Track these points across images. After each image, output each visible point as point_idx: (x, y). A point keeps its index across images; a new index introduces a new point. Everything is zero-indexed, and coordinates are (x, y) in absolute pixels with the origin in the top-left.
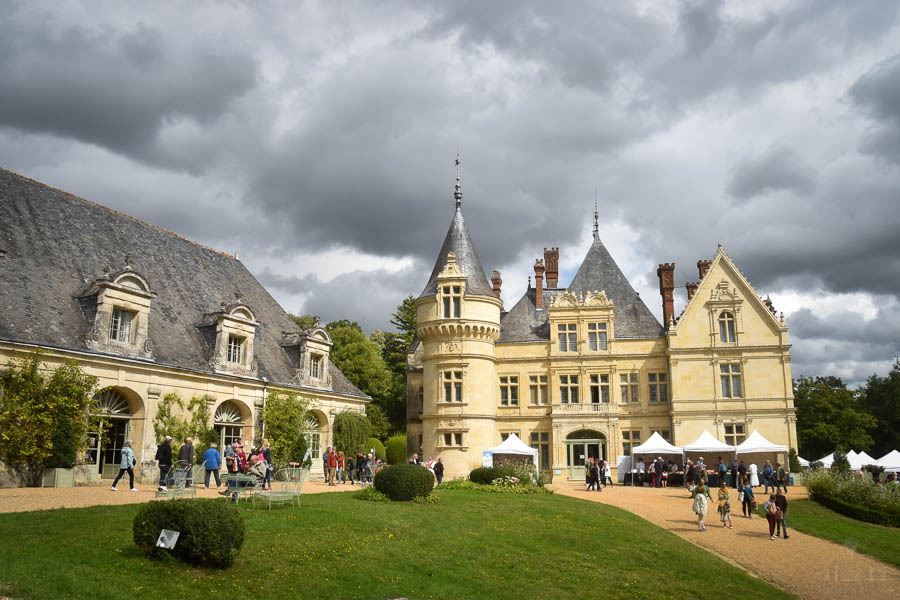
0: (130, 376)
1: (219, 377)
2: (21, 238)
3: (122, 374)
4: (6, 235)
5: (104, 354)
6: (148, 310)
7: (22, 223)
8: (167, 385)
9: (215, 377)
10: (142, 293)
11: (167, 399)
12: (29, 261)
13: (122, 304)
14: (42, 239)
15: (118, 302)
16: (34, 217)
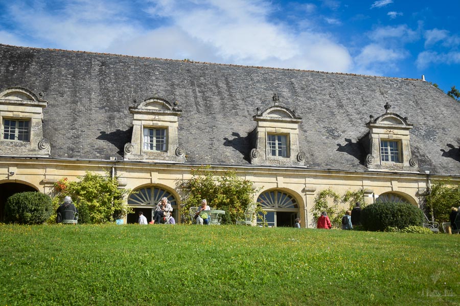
0: (288, 180)
1: (372, 174)
2: (216, 102)
3: (280, 179)
4: (206, 103)
5: (262, 166)
6: (297, 131)
7: (220, 93)
8: (320, 184)
9: (368, 174)
10: (288, 119)
11: (322, 195)
12: (219, 116)
13: (273, 130)
14: (232, 100)
15: (269, 130)
16: (229, 87)
